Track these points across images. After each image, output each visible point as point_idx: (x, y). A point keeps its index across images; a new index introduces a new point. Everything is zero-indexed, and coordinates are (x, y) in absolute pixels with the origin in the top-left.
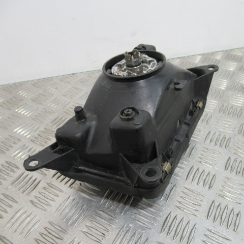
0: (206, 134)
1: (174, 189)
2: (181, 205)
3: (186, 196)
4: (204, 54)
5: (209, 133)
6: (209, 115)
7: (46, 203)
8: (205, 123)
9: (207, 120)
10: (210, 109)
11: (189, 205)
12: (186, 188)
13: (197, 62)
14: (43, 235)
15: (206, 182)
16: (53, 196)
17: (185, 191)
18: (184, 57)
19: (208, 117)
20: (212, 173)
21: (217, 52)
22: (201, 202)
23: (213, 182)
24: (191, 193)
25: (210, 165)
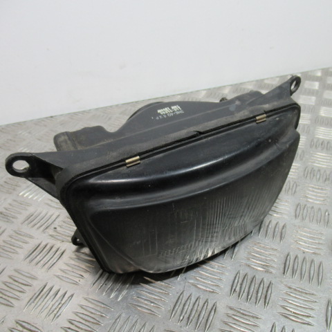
7: (13, 251)
14: (7, 284)
16: (20, 243)
18: (186, 93)
21: (224, 86)
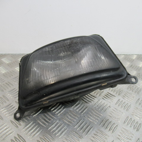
0: (137, 100)
1: (116, 127)
2: (120, 137)
3: (123, 133)
4: (138, 55)
5: (139, 99)
6: (139, 89)
8: (137, 93)
9: (138, 91)
10: (140, 86)
11: (124, 138)
12: (123, 128)
13: (134, 58)
15: (135, 127)
17: (123, 129)
19: (138, 90)
20: (139, 122)
22: (132, 138)
23: (139, 127)
24: (126, 131)
25: (138, 117)
